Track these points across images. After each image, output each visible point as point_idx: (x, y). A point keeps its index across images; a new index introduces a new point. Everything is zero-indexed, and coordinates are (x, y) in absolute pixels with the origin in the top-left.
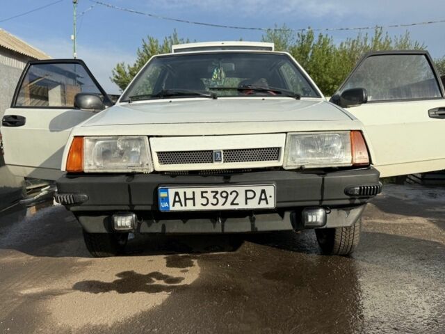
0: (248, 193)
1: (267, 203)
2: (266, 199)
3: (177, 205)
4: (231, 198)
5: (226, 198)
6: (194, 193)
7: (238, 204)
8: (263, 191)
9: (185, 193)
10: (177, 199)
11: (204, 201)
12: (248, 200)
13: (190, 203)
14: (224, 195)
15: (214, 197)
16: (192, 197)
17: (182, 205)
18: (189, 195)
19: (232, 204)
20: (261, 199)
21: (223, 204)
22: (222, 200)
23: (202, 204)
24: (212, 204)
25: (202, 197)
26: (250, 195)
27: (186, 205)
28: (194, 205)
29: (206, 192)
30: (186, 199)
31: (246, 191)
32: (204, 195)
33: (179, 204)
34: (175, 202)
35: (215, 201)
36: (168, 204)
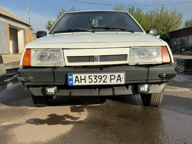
0: (112, 76)
1: (121, 81)
2: (120, 79)
3: (77, 82)
4: (103, 79)
5: (101, 79)
6: (85, 76)
7: (106, 82)
8: (119, 76)
9: (81, 76)
10: (77, 80)
11: (90, 80)
12: (112, 80)
13: (83, 81)
14: (100, 77)
15: (95, 78)
16: (84, 78)
17: (79, 83)
18: (83, 78)
19: (104, 82)
20: (118, 79)
21: (100, 82)
22: (99, 80)
23: (89, 82)
24: (94, 82)
25: (89, 78)
26: (113, 77)
27: (81, 82)
28: (85, 82)
29: (91, 76)
30: (81, 79)
31: (111, 76)
32: (90, 77)
33: (78, 82)
34: (76, 81)
35: (95, 81)
36: (73, 82)
